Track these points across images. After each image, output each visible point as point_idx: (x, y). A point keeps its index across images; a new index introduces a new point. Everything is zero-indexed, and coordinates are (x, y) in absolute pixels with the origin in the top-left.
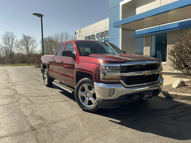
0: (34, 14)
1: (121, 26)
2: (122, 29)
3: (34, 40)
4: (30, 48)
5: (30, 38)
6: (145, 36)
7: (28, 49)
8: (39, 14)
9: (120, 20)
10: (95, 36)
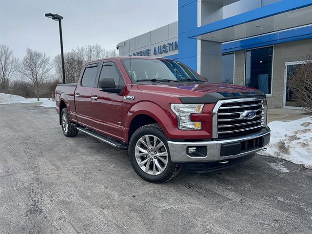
0: (47, 15)
1: (200, 37)
2: (201, 40)
4: (40, 72)
5: (38, 55)
6: (236, 51)
7: (36, 75)
8: (55, 15)
9: (198, 26)
10: (152, 52)
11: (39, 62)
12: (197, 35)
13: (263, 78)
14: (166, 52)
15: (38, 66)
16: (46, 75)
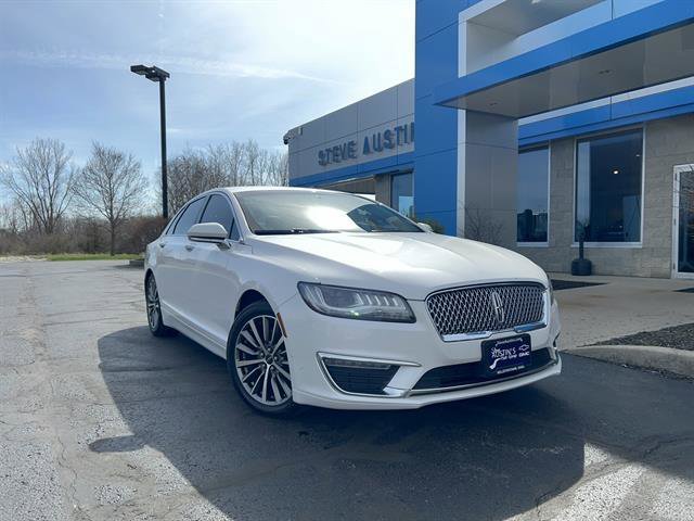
0: (134, 69)
1: (463, 103)
2: (467, 111)
3: (132, 166)
4: (119, 196)
5: (117, 158)
6: (553, 141)
7: (112, 200)
8: (152, 69)
9: (459, 76)
10: (360, 147)
11: (119, 172)
12: (456, 98)
14: (391, 146)
15: (116, 181)
16: (133, 201)
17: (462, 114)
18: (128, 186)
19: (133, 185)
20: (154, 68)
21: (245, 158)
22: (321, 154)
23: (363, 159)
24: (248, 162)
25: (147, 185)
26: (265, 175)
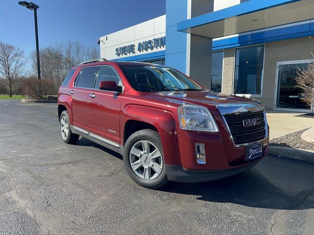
0: (20, 3)
1: (189, 30)
2: (191, 34)
3: (19, 52)
4: (13, 67)
5: (11, 48)
6: (225, 49)
7: (9, 69)
8: (30, 4)
9: (188, 19)
10: (136, 48)
11: (11, 55)
12: (186, 29)
13: (251, 78)
14: (152, 48)
15: (11, 59)
16: (20, 69)
17: (189, 36)
18: (17, 62)
19: (20, 62)
20: (31, 3)
21: (74, 49)
22: (117, 50)
23: (137, 53)
24: (76, 51)
25: (28, 62)
26: (84, 57)
